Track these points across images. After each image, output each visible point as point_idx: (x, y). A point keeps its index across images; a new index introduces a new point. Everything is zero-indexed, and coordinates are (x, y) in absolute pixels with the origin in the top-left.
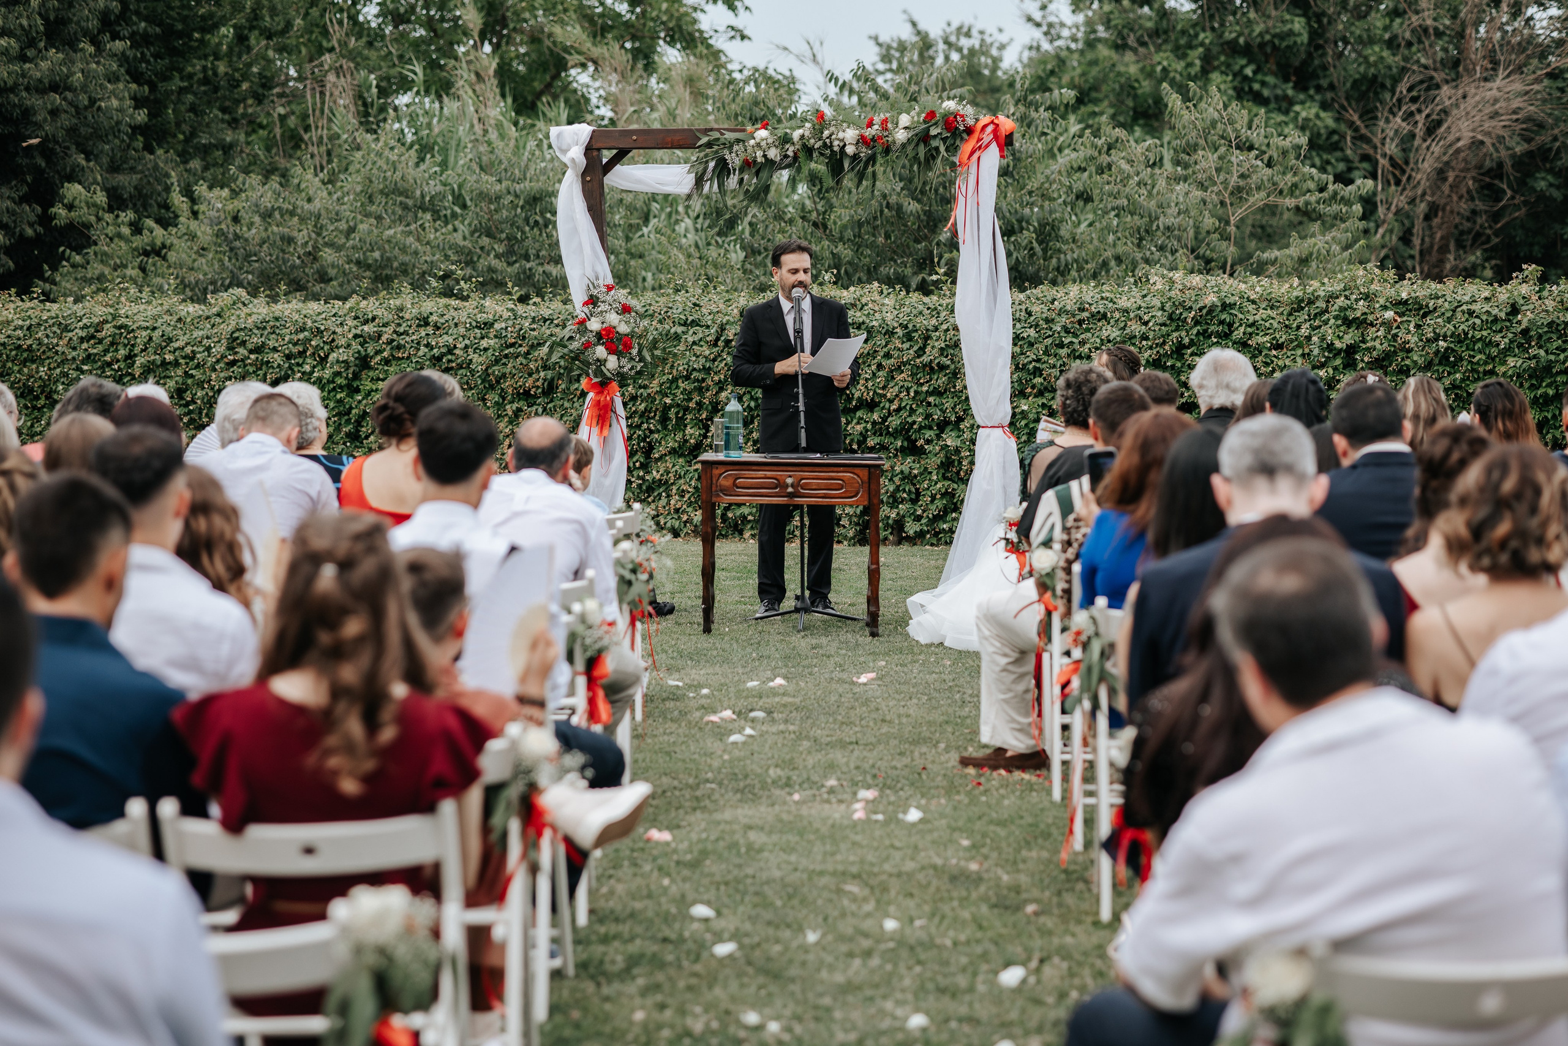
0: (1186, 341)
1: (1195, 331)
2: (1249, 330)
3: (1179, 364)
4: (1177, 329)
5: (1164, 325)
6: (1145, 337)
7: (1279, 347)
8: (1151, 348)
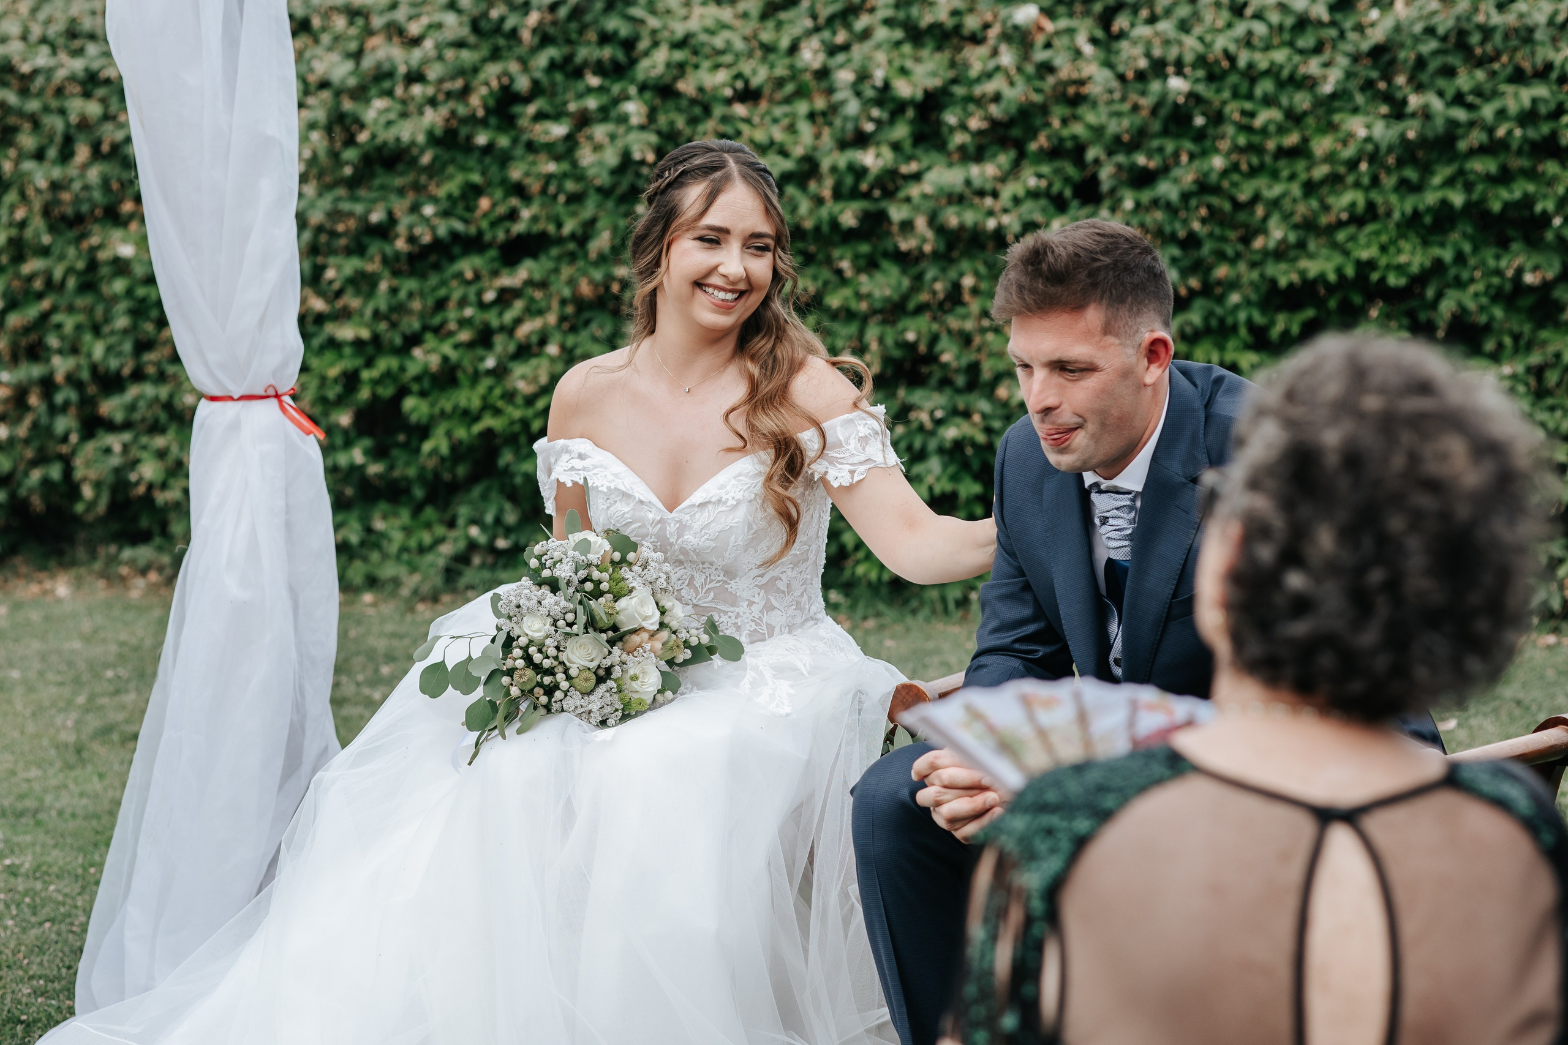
0: (523, 84)
1: (542, 60)
2: (679, 56)
3: (504, 141)
4: (495, 55)
5: (460, 44)
6: (415, 77)
7: (749, 95)
8: (433, 102)
